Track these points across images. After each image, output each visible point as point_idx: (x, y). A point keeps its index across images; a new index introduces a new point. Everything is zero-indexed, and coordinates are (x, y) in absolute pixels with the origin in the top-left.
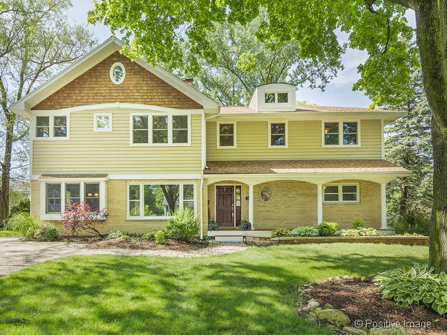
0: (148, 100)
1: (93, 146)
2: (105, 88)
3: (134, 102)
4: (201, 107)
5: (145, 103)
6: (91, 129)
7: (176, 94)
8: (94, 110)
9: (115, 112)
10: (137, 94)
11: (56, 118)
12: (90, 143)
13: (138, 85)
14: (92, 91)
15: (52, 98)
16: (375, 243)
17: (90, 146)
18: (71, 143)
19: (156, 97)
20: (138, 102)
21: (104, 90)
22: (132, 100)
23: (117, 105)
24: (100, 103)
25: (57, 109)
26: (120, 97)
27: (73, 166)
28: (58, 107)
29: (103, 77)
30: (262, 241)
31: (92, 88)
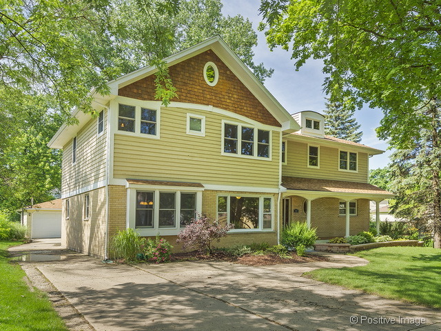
0: (238, 109)
1: (185, 150)
2: (198, 87)
3: (226, 109)
4: (280, 126)
5: (235, 111)
6: (184, 131)
7: (261, 109)
8: (187, 109)
9: (209, 116)
10: (228, 101)
11: (143, 110)
12: (182, 146)
13: (229, 92)
14: (185, 88)
15: (138, 84)
16: (396, 246)
17: (182, 150)
18: (161, 143)
19: (245, 108)
20: (230, 110)
21: (197, 89)
22: (224, 106)
23: (210, 108)
24: (193, 102)
25: (144, 99)
26: (213, 101)
27: (163, 171)
28: (146, 97)
29: (197, 74)
30: (341, 249)
31: (185, 84)
